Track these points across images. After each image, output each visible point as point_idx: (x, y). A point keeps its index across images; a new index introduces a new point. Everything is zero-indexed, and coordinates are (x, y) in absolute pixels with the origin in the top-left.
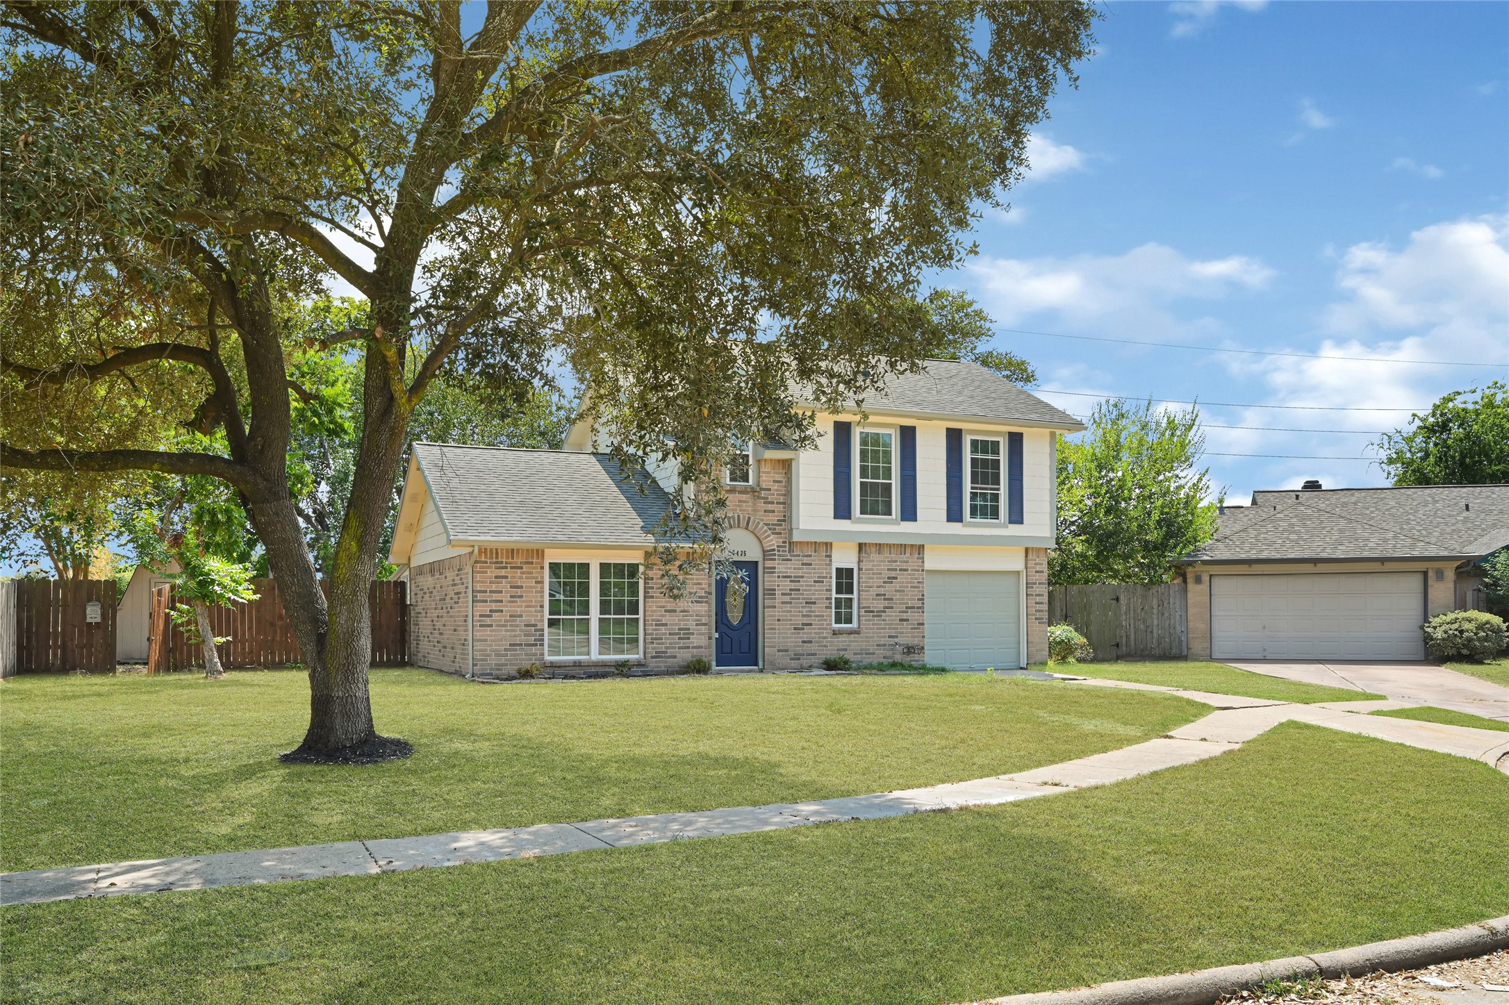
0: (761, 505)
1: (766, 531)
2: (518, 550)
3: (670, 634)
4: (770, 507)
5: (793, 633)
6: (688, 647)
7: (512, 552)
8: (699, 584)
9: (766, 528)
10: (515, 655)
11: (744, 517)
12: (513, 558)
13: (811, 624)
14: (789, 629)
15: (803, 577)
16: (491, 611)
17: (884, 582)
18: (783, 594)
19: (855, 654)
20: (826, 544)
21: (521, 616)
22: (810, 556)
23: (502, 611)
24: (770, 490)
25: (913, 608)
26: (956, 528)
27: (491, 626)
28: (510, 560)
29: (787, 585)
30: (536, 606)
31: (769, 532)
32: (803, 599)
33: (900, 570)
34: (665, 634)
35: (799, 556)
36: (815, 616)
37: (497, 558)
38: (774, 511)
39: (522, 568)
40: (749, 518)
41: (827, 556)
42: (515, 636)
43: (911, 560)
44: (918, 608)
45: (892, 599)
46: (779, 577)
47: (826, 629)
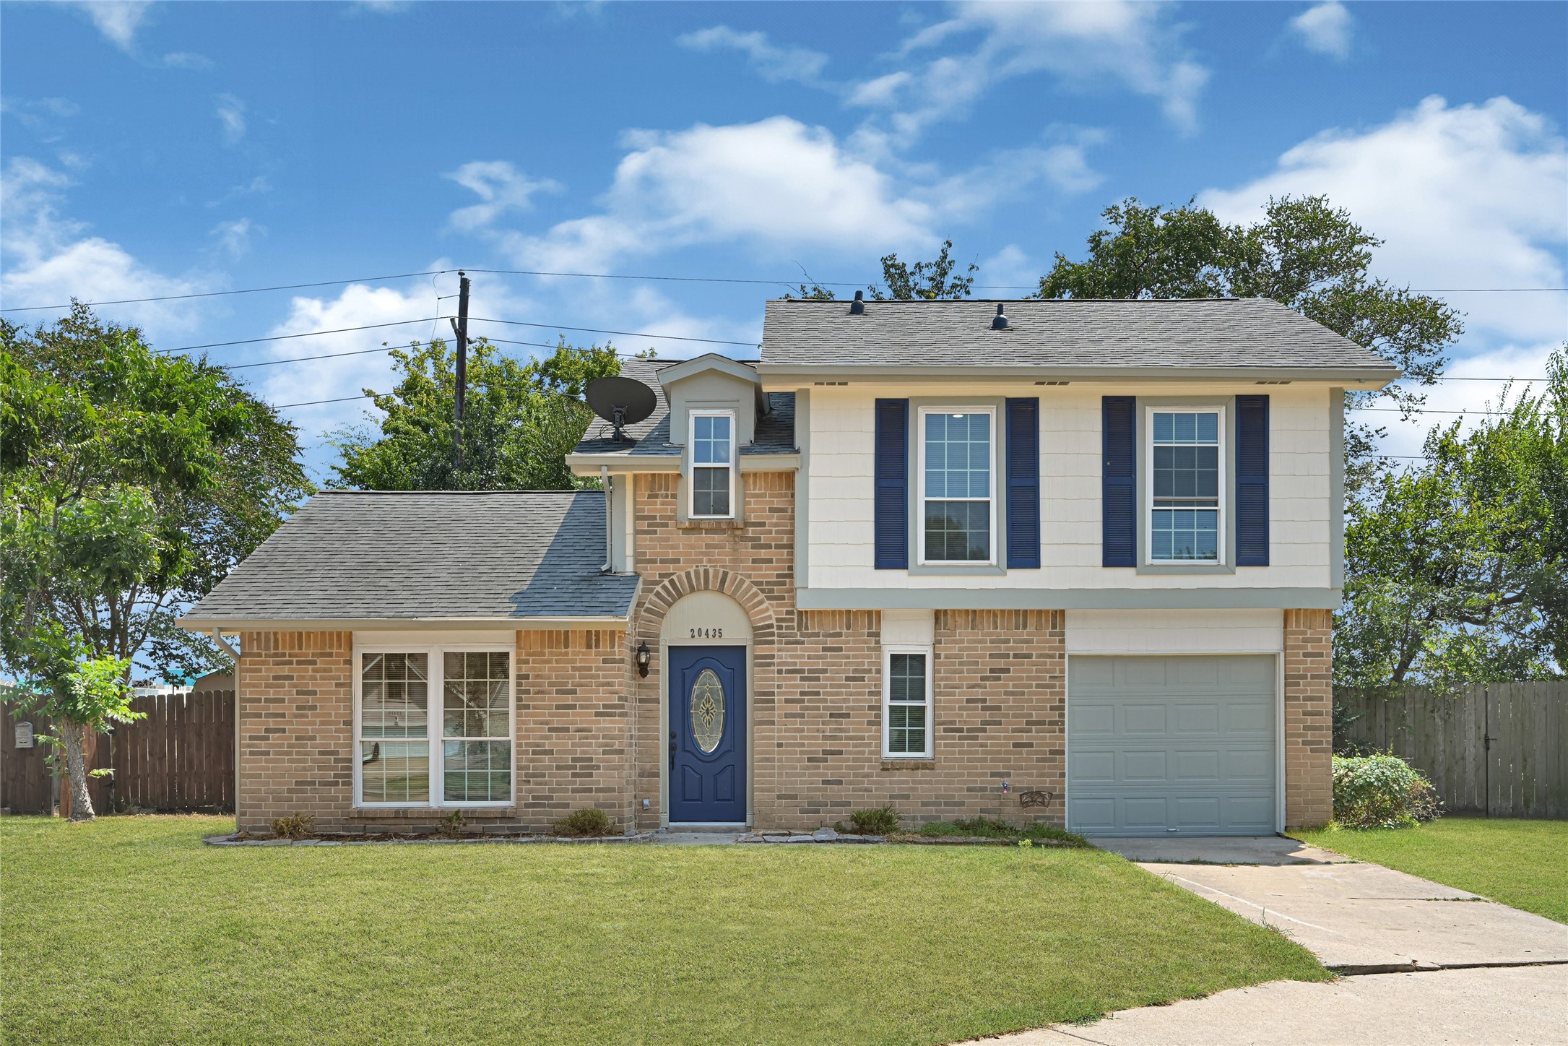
0: (747, 550)
1: (755, 595)
2: (309, 634)
3: (558, 768)
4: (763, 553)
5: (807, 768)
6: (590, 790)
7: (299, 638)
8: (608, 684)
9: (755, 589)
10: (305, 799)
11: (716, 572)
12: (300, 648)
13: (840, 753)
14: (799, 760)
15: (825, 671)
16: (267, 730)
17: (983, 679)
18: (787, 701)
19: (924, 804)
20: (869, 613)
21: (313, 738)
22: (840, 635)
23: (284, 731)
24: (763, 524)
25: (1043, 723)
26: (1122, 578)
27: (267, 753)
28: (296, 651)
29: (795, 685)
30: (337, 723)
31: (762, 596)
32: (825, 708)
33: (1015, 656)
34: (550, 767)
35: (817, 635)
36: (848, 738)
37: (276, 647)
38: (770, 561)
39: (314, 663)
40: (725, 574)
41: (869, 635)
42: (304, 769)
43: (1037, 639)
44: (1051, 723)
45: (999, 708)
46: (780, 672)
47: (870, 760)
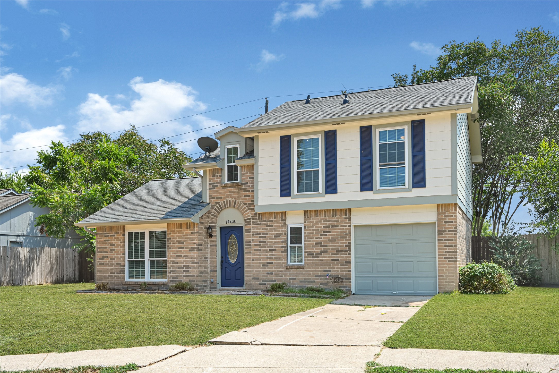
0: (242, 193)
1: (245, 208)
2: (113, 226)
3: (179, 268)
4: (247, 193)
5: (262, 268)
6: (188, 276)
7: (111, 228)
8: (193, 240)
9: (245, 206)
10: (112, 278)
11: (233, 201)
12: (111, 231)
13: (272, 263)
14: (259, 266)
15: (267, 234)
16: (103, 257)
17: (321, 235)
18: (255, 245)
19: (301, 282)
20: (282, 213)
21: (114, 259)
22: (272, 221)
23: (107, 257)
24: (247, 183)
25: (342, 251)
26: (368, 195)
27: (103, 264)
28: (110, 232)
29: (258, 239)
30: (120, 254)
31: (247, 208)
32: (267, 247)
33: (332, 226)
34: (177, 268)
35: (265, 221)
36: (275, 258)
37: (105, 231)
38: (249, 196)
39: (114, 236)
40: (236, 201)
41: (282, 220)
42: (112, 269)
43: (341, 220)
44: (345, 251)
45: (327, 246)
46: (253, 235)
47: (282, 266)
